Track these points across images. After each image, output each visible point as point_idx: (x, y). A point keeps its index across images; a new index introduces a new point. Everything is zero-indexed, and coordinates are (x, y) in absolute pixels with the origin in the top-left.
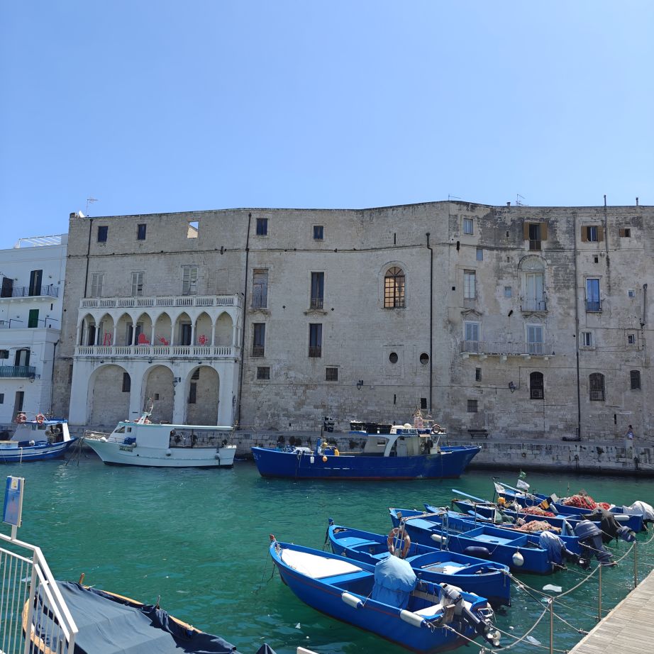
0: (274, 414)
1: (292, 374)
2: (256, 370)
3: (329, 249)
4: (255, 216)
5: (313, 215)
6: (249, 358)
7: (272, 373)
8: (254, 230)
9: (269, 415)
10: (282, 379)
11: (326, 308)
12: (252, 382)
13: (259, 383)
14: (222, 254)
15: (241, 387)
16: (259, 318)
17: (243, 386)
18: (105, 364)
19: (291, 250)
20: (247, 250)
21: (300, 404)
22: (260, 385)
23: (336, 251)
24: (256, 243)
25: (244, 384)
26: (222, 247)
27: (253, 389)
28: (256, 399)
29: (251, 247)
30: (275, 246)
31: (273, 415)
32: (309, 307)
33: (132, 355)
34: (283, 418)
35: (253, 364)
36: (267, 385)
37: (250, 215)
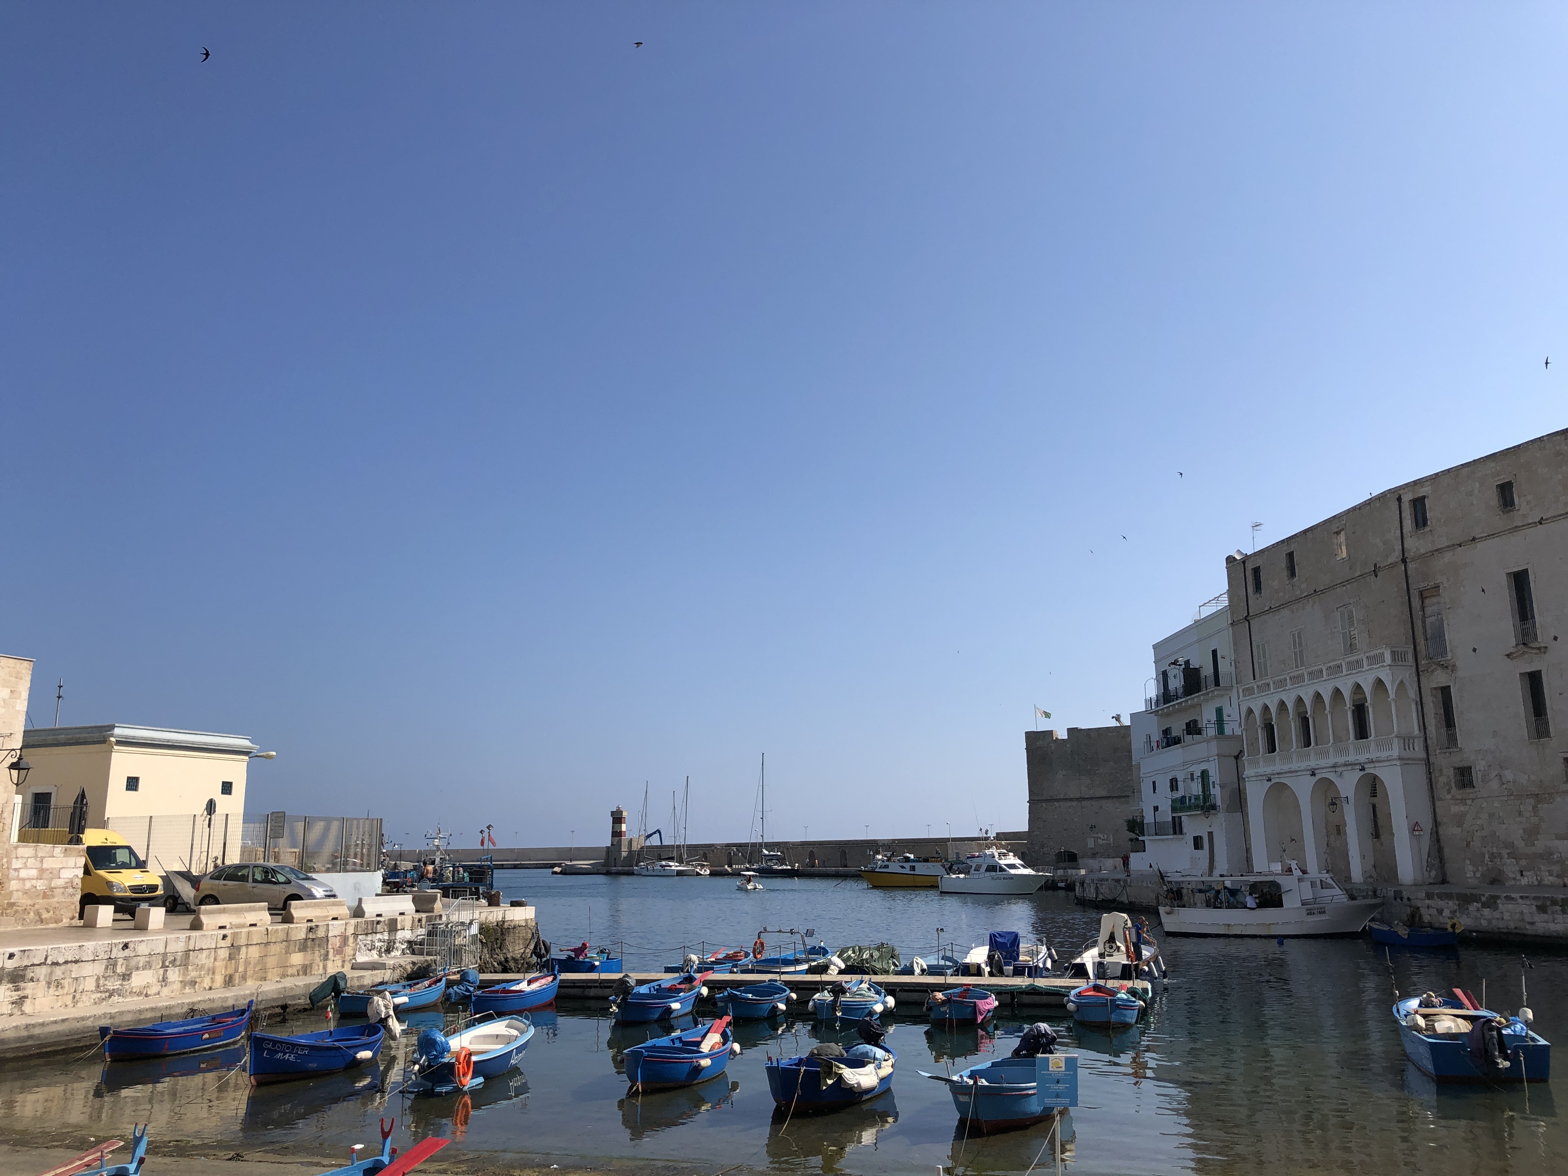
0: (1493, 853)
1: (1508, 775)
2: (1451, 772)
3: (1530, 521)
4: (1407, 498)
5: (1493, 465)
6: (1438, 751)
7: (1477, 777)
8: (1408, 523)
9: (1487, 856)
10: (1494, 784)
11: (1543, 637)
12: (1449, 797)
13: (1460, 797)
14: (1376, 576)
15: (1434, 805)
16: (1440, 678)
17: (1438, 804)
18: (1273, 781)
19: (1466, 542)
20: (1404, 561)
21: (1532, 833)
22: (1463, 801)
23: (1541, 523)
24: (1416, 544)
25: (1440, 799)
26: (1375, 565)
27: (1455, 809)
28: (1460, 825)
29: (1409, 555)
30: (1443, 543)
31: (1493, 857)
32: (1513, 642)
33: (1294, 766)
34: (1509, 861)
35: (1446, 763)
36: (1473, 800)
37: (1399, 499)
